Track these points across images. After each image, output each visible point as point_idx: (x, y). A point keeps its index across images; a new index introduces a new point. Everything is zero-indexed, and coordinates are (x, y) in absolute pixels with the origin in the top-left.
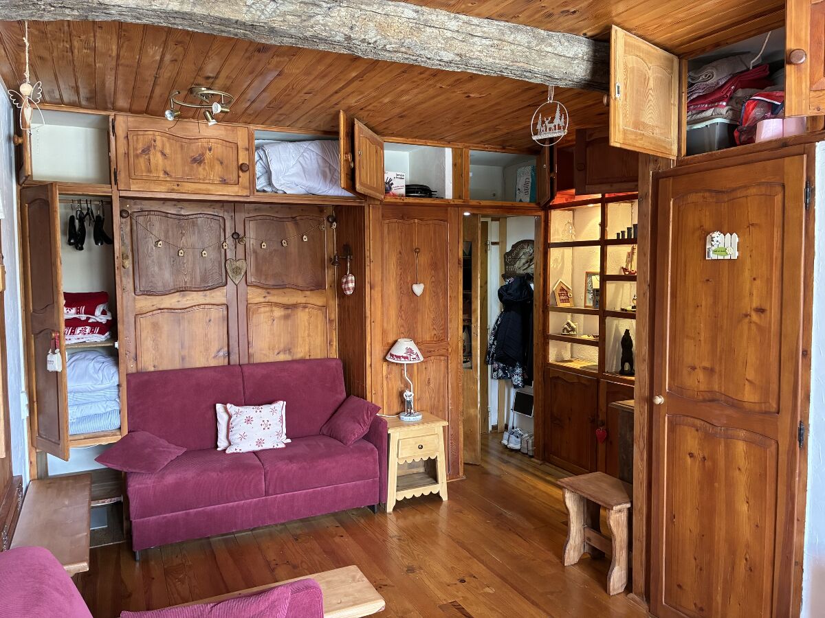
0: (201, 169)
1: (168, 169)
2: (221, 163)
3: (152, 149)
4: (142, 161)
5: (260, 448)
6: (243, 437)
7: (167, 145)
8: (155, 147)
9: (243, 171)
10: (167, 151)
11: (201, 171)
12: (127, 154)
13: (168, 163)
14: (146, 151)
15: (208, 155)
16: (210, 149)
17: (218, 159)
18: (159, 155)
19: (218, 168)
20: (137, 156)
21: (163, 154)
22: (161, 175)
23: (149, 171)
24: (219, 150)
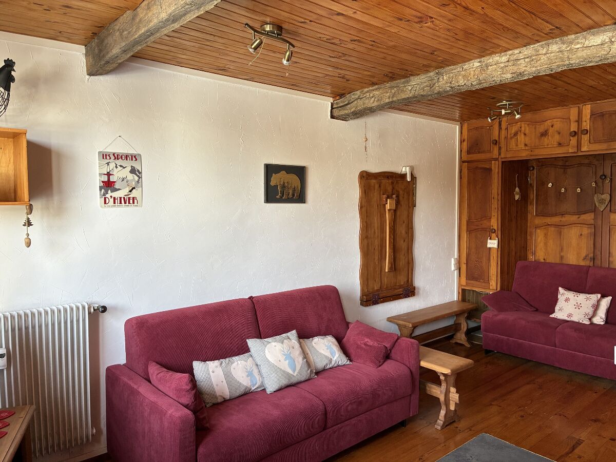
0: (546, 139)
1: (527, 143)
2: (559, 133)
3: (519, 133)
4: (513, 141)
5: (569, 319)
6: (560, 310)
7: (527, 129)
8: (520, 131)
9: (573, 136)
10: (527, 132)
11: (546, 140)
12: (506, 138)
13: (527, 139)
14: (516, 134)
15: (551, 131)
16: (552, 126)
17: (557, 131)
18: (523, 135)
19: (557, 137)
20: (511, 138)
21: (525, 134)
22: (523, 146)
23: (517, 145)
24: (558, 125)
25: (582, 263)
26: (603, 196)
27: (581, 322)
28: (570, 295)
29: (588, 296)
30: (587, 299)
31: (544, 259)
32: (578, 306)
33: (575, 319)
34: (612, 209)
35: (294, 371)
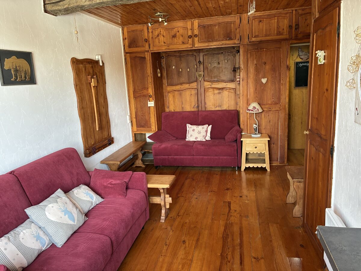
0: (175, 39)
1: (165, 41)
2: (182, 36)
3: (160, 35)
4: (157, 40)
5: (196, 140)
6: (191, 136)
7: (164, 32)
8: (160, 34)
9: (190, 38)
10: (164, 35)
11: (175, 40)
12: (152, 38)
13: (165, 39)
14: (158, 36)
15: (178, 34)
16: (178, 32)
17: (181, 35)
18: (162, 36)
19: (181, 38)
20: (155, 38)
21: (163, 36)
22: (163, 43)
23: (159, 43)
24: (181, 31)
25: (193, 110)
26: (201, 73)
27: (202, 140)
28: (194, 127)
29: (203, 126)
30: (203, 128)
31: (174, 110)
32: (199, 133)
33: (199, 139)
34: (205, 79)
35: (74, 222)
